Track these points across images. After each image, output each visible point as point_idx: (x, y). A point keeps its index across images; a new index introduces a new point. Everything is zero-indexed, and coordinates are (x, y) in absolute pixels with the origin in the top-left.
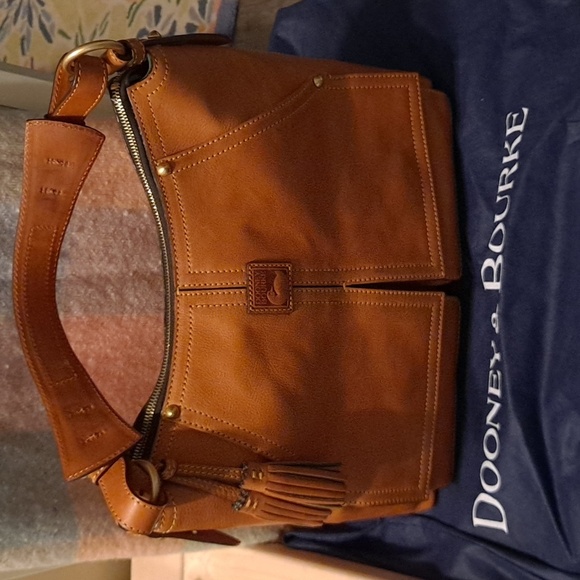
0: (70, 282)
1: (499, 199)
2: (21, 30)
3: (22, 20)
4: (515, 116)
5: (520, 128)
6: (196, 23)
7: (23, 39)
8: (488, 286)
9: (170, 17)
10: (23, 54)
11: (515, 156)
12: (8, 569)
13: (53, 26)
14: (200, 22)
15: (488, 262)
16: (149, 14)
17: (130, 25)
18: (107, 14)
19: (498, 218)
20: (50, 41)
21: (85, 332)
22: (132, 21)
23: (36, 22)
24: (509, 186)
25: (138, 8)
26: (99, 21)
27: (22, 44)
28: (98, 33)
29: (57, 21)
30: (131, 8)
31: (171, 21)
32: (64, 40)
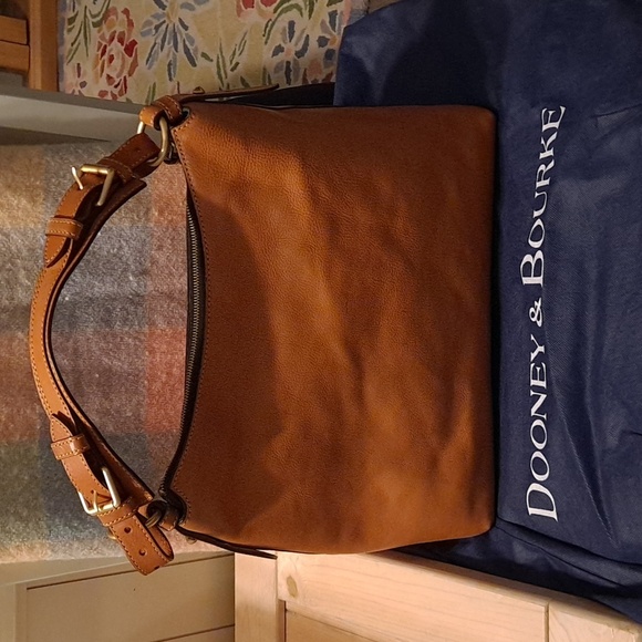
0: (153, 297)
1: (537, 194)
2: (168, 55)
3: (168, 46)
4: (551, 113)
5: (556, 125)
6: (328, 36)
7: (169, 65)
8: (526, 280)
9: (303, 31)
10: (171, 79)
11: (550, 153)
12: (99, 556)
13: (196, 50)
14: (331, 34)
15: (528, 258)
16: (284, 30)
17: (266, 43)
18: (245, 34)
19: (536, 214)
20: (195, 65)
21: (169, 343)
22: (268, 38)
23: (180, 46)
24: (547, 182)
25: (273, 23)
26: (238, 41)
27: (169, 70)
28: (238, 53)
29: (201, 45)
30: (267, 26)
31: (305, 36)
32: (207, 63)
